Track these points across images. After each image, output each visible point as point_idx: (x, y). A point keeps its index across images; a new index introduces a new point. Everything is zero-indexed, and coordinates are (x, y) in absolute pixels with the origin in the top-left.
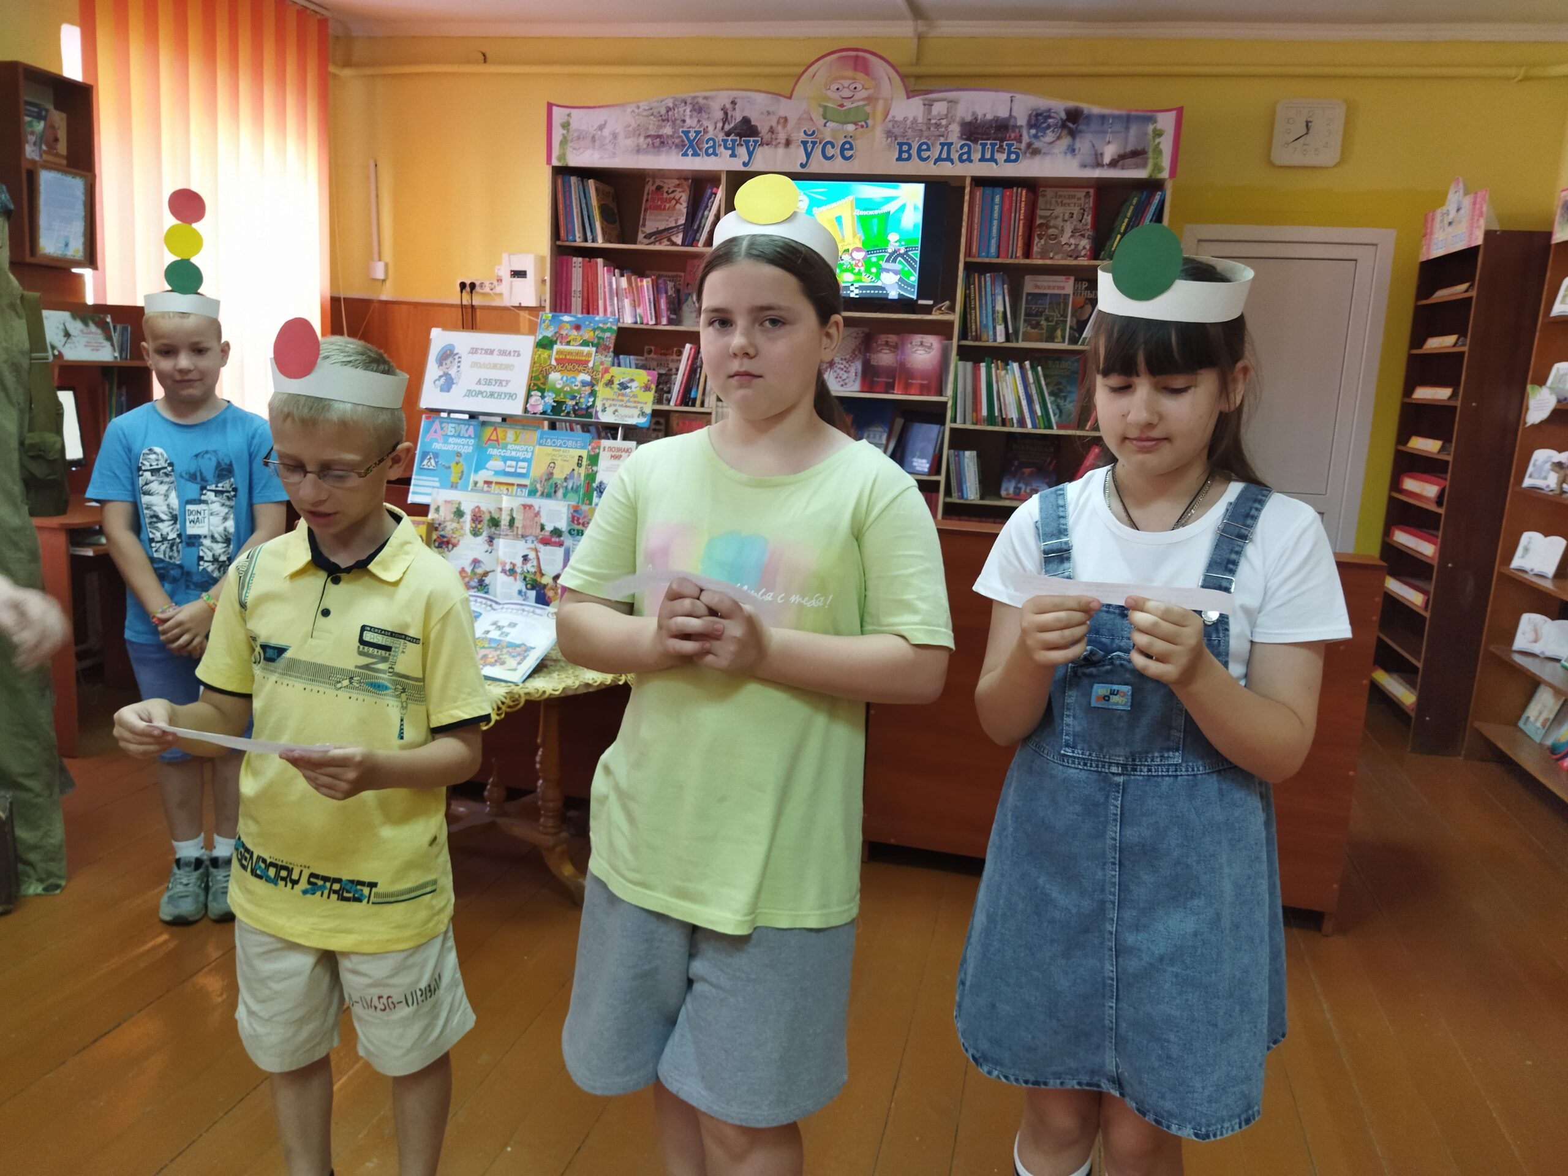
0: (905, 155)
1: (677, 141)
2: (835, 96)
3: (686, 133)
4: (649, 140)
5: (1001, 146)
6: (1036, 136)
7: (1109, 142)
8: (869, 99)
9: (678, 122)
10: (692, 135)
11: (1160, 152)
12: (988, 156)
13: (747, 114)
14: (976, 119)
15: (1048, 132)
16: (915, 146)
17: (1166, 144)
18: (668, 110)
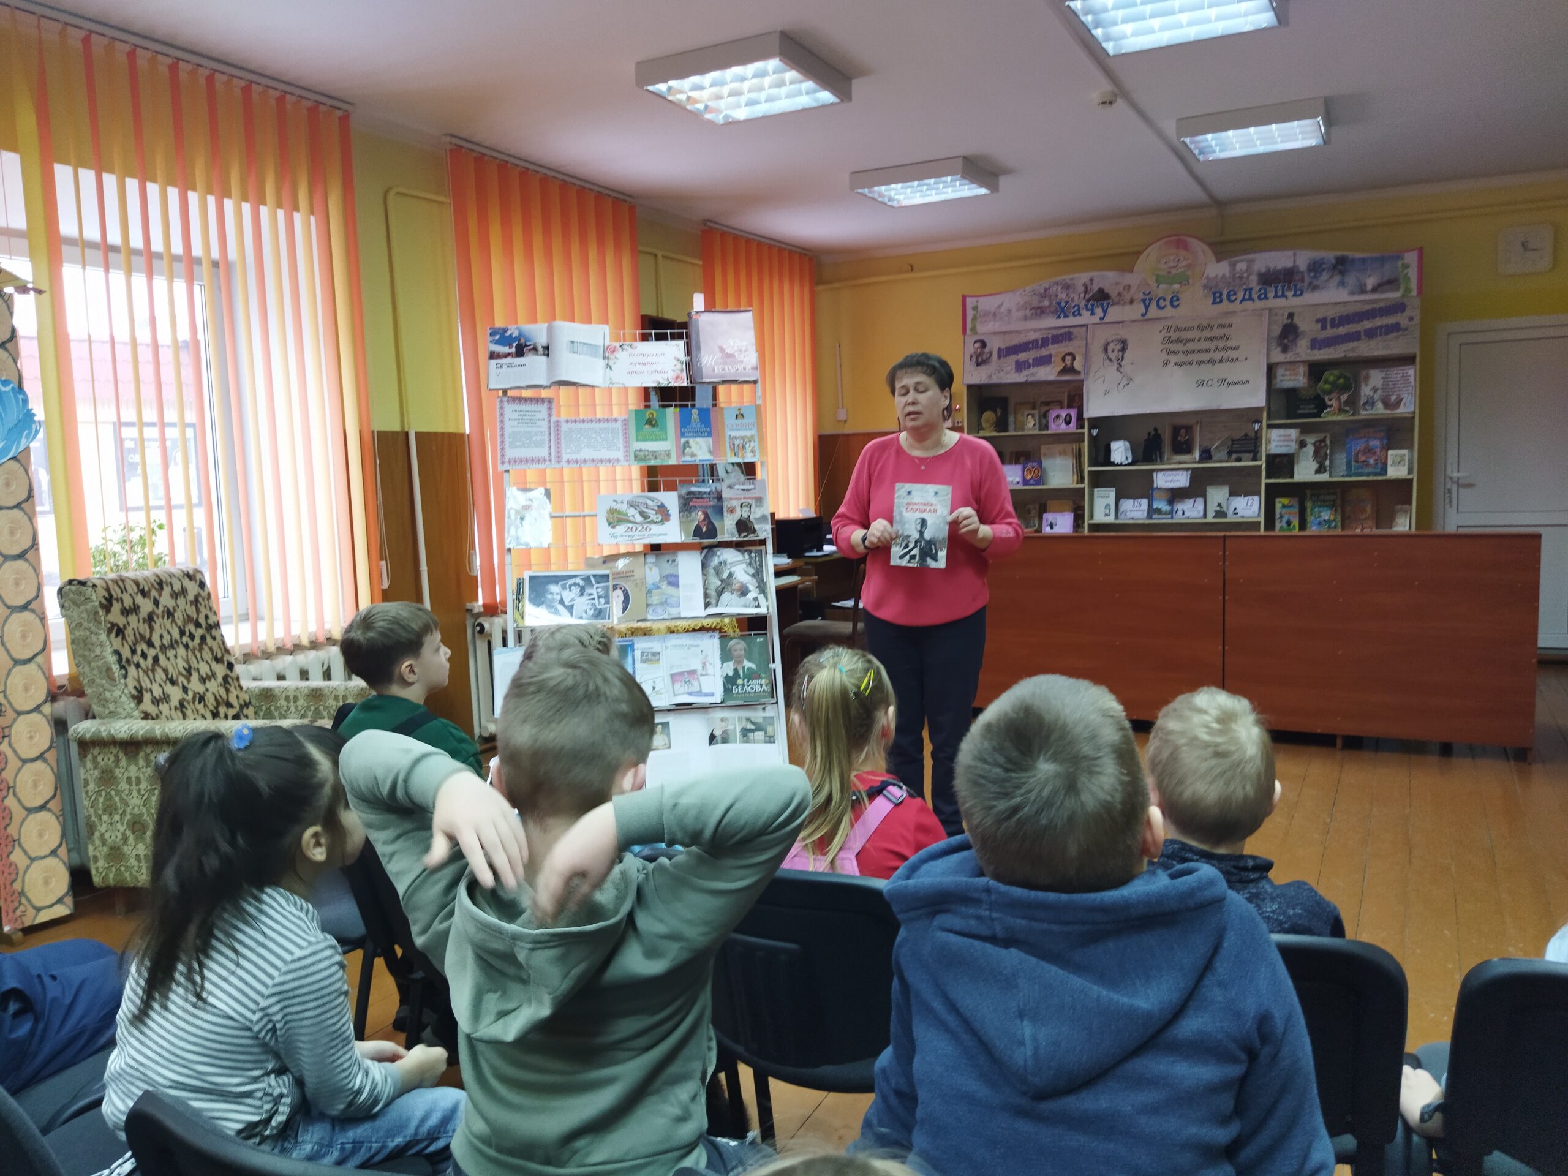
0: (1218, 300)
1: (1053, 309)
2: (1166, 266)
3: (1059, 303)
4: (1033, 311)
5: (1289, 287)
6: (1315, 277)
7: (1369, 276)
8: (1189, 266)
9: (1053, 297)
10: (1063, 304)
11: (1409, 279)
12: (1280, 293)
13: (1101, 285)
14: (1269, 270)
15: (1324, 273)
16: (1225, 293)
17: (1413, 273)
18: (1046, 290)
